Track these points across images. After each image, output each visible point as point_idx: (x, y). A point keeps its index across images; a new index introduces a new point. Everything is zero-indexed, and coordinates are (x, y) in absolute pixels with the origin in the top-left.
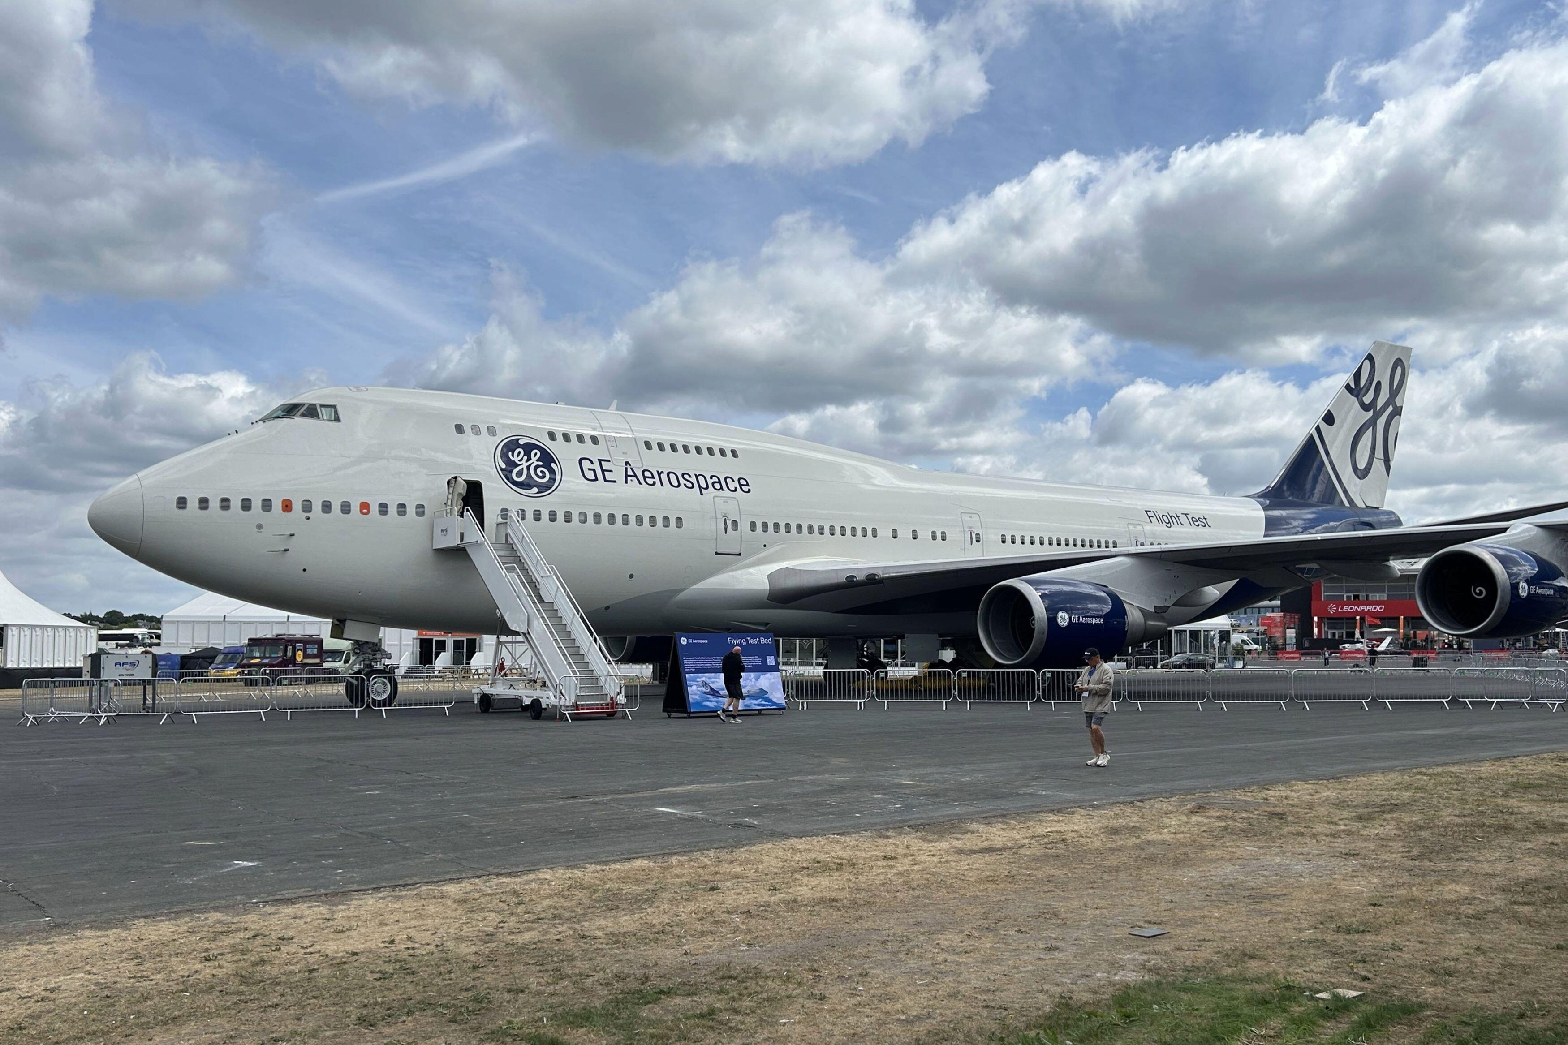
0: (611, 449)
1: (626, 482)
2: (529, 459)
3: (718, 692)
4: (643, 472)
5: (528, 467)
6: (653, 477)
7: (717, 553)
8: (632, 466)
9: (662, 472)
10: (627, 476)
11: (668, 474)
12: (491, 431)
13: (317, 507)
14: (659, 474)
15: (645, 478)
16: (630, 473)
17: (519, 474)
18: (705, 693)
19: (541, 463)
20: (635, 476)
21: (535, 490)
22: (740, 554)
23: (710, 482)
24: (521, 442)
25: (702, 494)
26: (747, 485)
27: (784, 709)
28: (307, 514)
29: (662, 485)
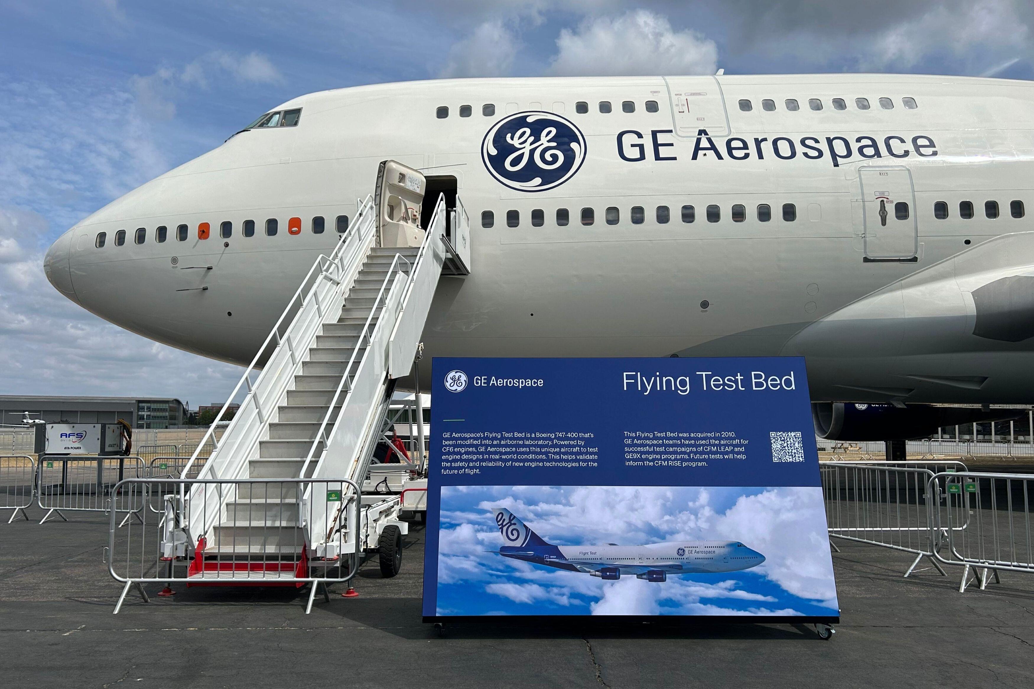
0: (677, 115)
1: (695, 157)
2: (537, 139)
3: (555, 550)
4: (729, 143)
5: (532, 152)
6: (745, 147)
7: (866, 260)
8: (710, 134)
9: (765, 140)
10: (698, 148)
11: (775, 142)
12: (489, 110)
13: (238, 228)
14: (758, 142)
15: (730, 150)
16: (704, 143)
17: (515, 163)
18: (505, 551)
19: (554, 144)
20: (713, 147)
21: (538, 181)
22: (915, 259)
23: (855, 147)
24: (530, 120)
25: (836, 165)
26: (932, 145)
27: (835, 620)
28: (226, 240)
29: (761, 156)
